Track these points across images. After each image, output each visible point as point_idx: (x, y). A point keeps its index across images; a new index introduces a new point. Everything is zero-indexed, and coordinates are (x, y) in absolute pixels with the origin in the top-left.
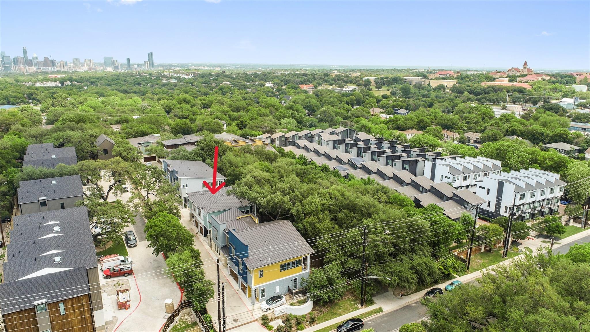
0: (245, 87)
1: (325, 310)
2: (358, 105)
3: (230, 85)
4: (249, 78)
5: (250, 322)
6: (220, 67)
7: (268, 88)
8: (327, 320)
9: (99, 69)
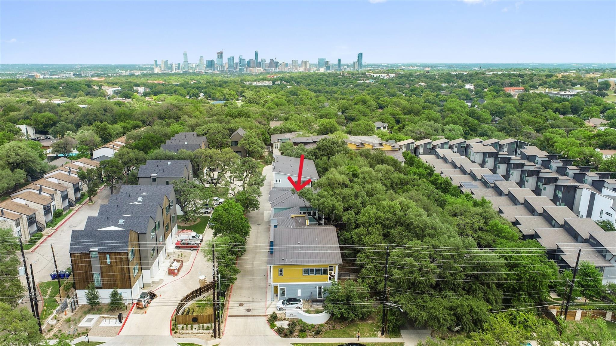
0: (440, 89)
1: (338, 327)
2: (573, 113)
3: (424, 86)
4: (449, 78)
5: (260, 316)
6: (431, 67)
7: (466, 90)
8: (334, 337)
9: (313, 70)
